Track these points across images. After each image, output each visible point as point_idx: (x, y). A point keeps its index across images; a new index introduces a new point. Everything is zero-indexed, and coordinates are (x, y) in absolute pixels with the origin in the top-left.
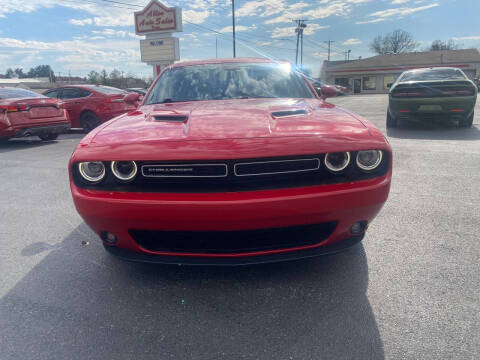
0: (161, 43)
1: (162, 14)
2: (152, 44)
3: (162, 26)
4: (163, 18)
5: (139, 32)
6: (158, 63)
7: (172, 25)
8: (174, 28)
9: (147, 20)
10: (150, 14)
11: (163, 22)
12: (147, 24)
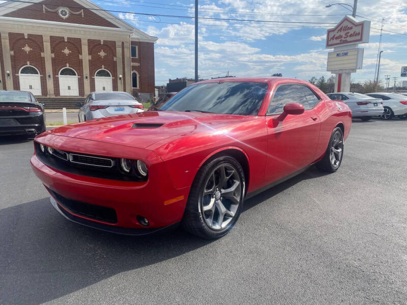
0: (346, 54)
1: (351, 28)
2: (338, 55)
3: (349, 39)
4: (351, 32)
5: (328, 45)
6: (340, 72)
7: (358, 37)
8: (360, 40)
9: (337, 35)
10: (340, 30)
11: (351, 36)
12: (337, 38)
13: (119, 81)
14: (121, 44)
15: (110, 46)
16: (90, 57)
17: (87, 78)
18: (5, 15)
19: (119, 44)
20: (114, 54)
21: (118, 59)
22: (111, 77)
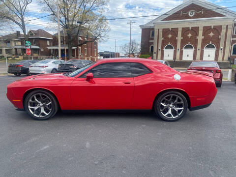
13: (220, 51)
14: (225, 27)
15: (217, 29)
16: (203, 37)
17: (199, 49)
18: (163, 20)
19: (224, 27)
20: (220, 34)
21: (222, 37)
22: (215, 49)
